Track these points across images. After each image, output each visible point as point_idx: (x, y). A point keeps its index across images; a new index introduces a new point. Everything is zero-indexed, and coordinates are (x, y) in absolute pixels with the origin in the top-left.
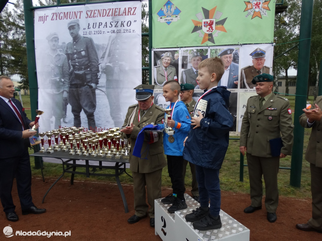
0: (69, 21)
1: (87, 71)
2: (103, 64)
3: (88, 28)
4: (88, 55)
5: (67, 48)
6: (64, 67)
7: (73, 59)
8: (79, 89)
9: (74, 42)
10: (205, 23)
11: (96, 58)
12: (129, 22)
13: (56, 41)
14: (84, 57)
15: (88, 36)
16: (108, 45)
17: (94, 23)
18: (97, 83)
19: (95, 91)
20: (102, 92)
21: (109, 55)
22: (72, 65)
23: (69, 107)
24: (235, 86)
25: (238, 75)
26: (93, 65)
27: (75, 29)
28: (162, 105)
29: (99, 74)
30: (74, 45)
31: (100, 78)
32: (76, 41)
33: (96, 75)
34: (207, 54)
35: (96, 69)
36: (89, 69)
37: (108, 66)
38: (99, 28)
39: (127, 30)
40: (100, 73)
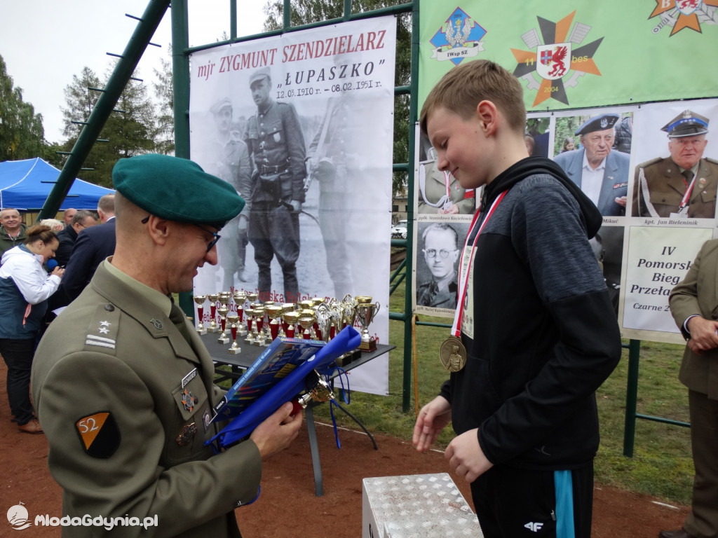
0: (252, 71)
1: (284, 174)
2: (314, 159)
3: (287, 84)
4: (286, 142)
5: (248, 129)
6: (241, 168)
7: (258, 151)
8: (268, 212)
9: (260, 115)
10: (543, 54)
11: (301, 147)
12: (370, 66)
13: (227, 114)
14: (278, 144)
15: (287, 100)
16: (325, 119)
17: (298, 73)
18: (302, 200)
19: (298, 216)
20: (311, 218)
21: (327, 140)
22: (256, 162)
23: (250, 250)
24: (619, 210)
25: (627, 182)
26: (296, 162)
27: (263, 88)
28: (435, 251)
29: (307, 181)
30: (261, 121)
31: (307, 190)
32: (265, 113)
33: (300, 183)
34: (546, 131)
35: (301, 170)
36: (286, 171)
37: (322, 163)
38: (308, 81)
39: (364, 83)
40: (309, 178)
